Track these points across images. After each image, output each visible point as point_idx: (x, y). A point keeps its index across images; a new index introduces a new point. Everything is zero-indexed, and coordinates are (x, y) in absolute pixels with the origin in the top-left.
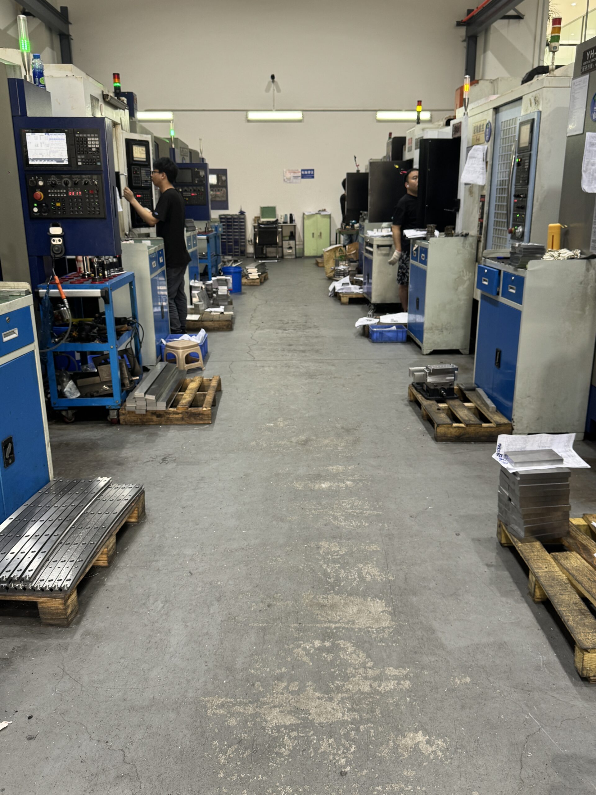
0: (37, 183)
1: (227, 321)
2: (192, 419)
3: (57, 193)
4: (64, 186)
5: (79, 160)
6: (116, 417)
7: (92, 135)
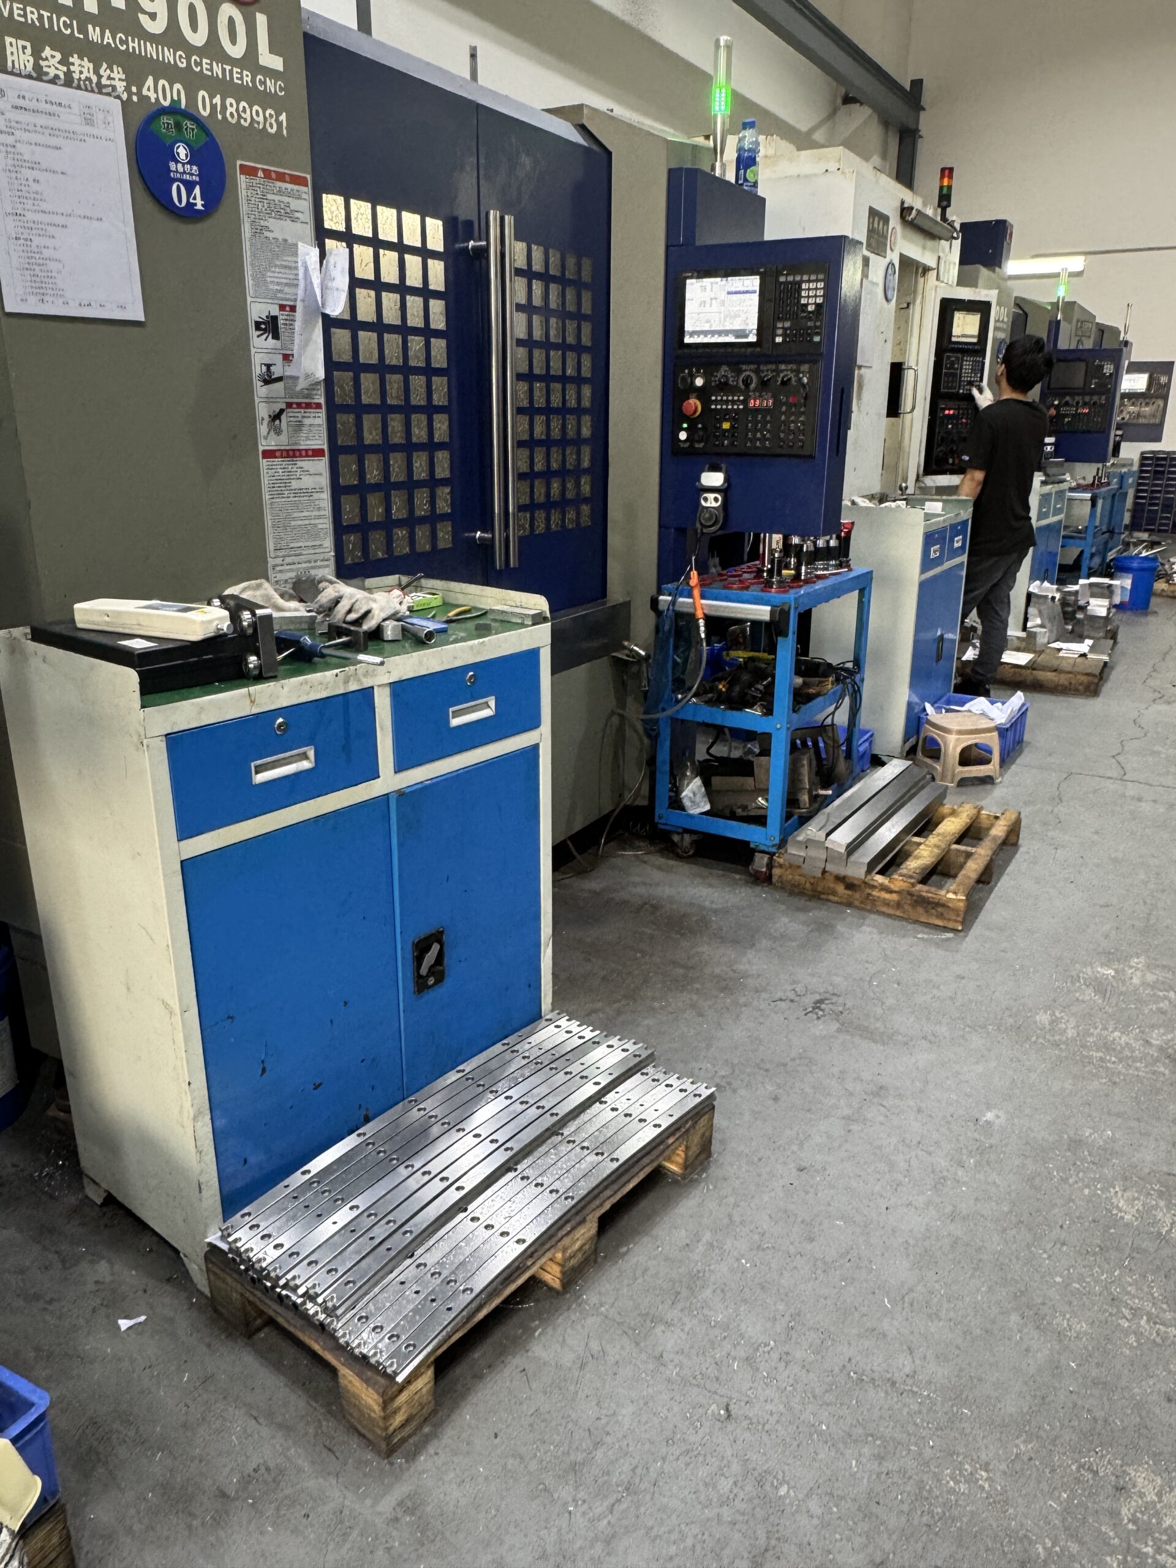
0: (693, 382)
1: (1087, 674)
2: (920, 910)
3: (727, 402)
4: (743, 387)
5: (780, 332)
6: (764, 870)
7: (813, 277)
